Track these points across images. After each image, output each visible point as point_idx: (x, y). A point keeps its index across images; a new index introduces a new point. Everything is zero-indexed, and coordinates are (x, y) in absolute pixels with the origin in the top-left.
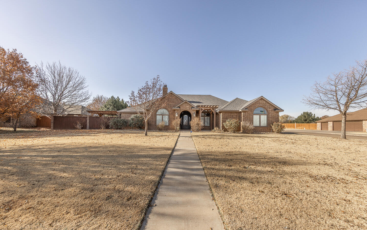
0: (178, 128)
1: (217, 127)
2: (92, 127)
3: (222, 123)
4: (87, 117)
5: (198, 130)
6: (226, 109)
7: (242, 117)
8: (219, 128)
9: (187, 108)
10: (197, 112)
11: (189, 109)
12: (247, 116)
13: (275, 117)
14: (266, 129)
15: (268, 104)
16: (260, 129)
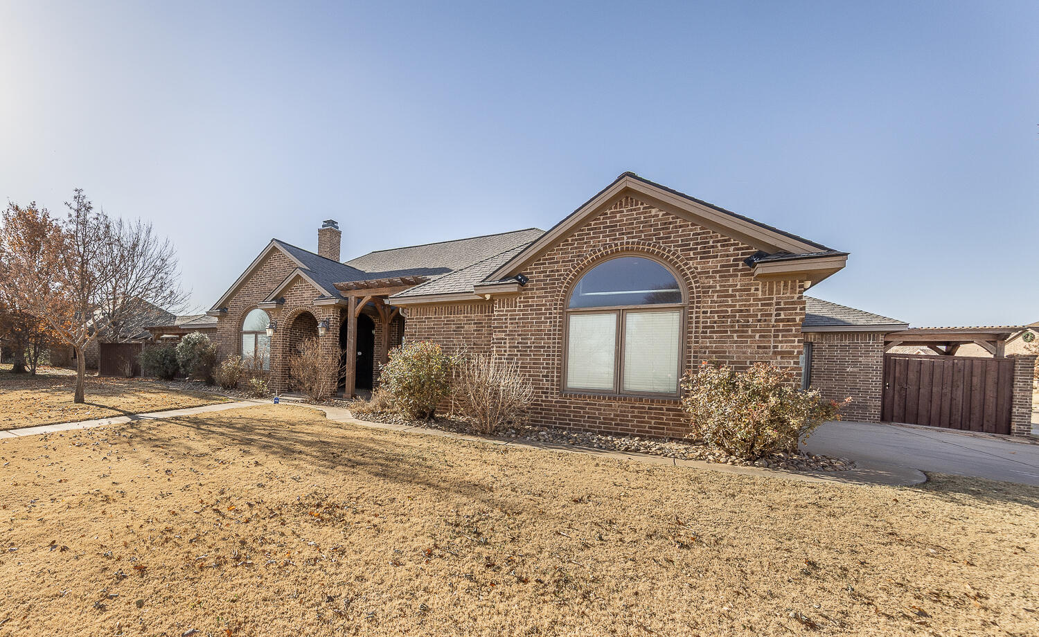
9: (304, 300)
12: (517, 323)
13: (759, 321)
14: (663, 414)
15: (693, 225)
16: (613, 410)
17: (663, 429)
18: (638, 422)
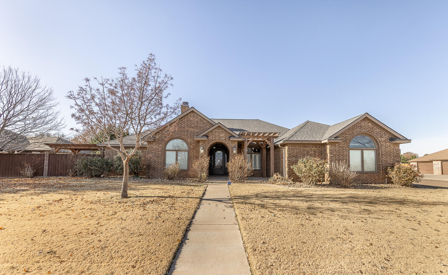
0: (204, 175)
1: (278, 174)
2: (54, 173)
3: (289, 165)
4: (44, 155)
5: (241, 180)
6: (295, 139)
7: (329, 155)
8: (282, 175)
9: (221, 138)
10: (240, 146)
11: (225, 139)
12: (337, 152)
13: (393, 153)
14: (376, 177)
15: (378, 129)
16: (364, 177)
17: (376, 181)
18: (370, 180)
